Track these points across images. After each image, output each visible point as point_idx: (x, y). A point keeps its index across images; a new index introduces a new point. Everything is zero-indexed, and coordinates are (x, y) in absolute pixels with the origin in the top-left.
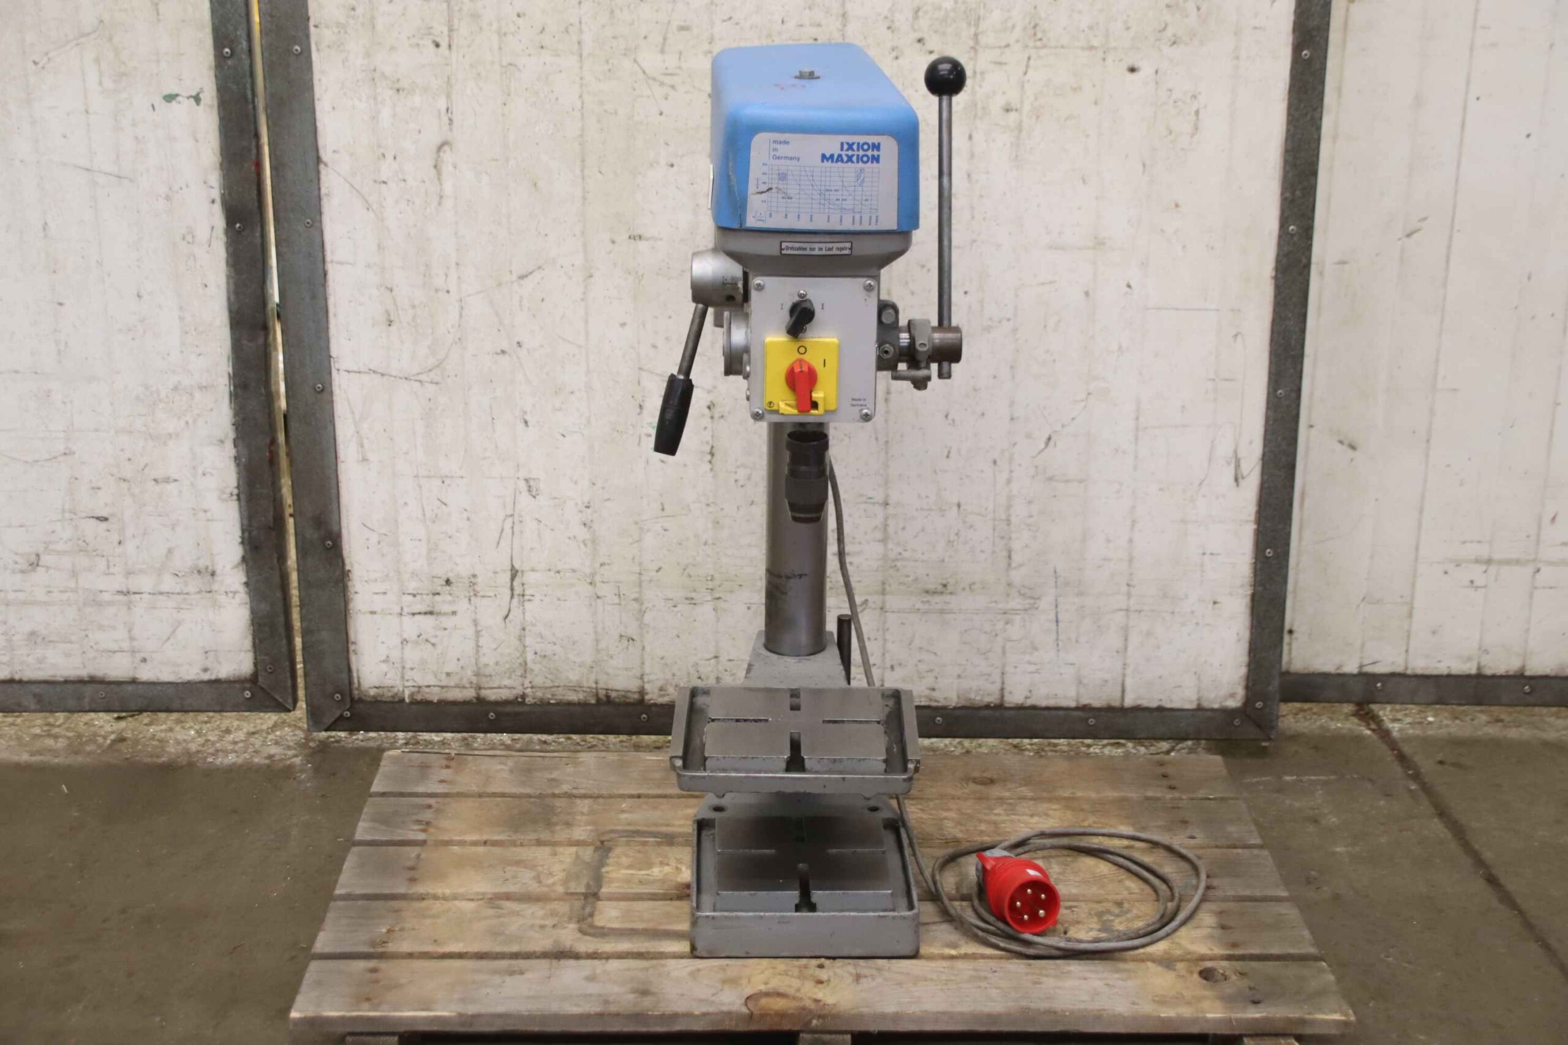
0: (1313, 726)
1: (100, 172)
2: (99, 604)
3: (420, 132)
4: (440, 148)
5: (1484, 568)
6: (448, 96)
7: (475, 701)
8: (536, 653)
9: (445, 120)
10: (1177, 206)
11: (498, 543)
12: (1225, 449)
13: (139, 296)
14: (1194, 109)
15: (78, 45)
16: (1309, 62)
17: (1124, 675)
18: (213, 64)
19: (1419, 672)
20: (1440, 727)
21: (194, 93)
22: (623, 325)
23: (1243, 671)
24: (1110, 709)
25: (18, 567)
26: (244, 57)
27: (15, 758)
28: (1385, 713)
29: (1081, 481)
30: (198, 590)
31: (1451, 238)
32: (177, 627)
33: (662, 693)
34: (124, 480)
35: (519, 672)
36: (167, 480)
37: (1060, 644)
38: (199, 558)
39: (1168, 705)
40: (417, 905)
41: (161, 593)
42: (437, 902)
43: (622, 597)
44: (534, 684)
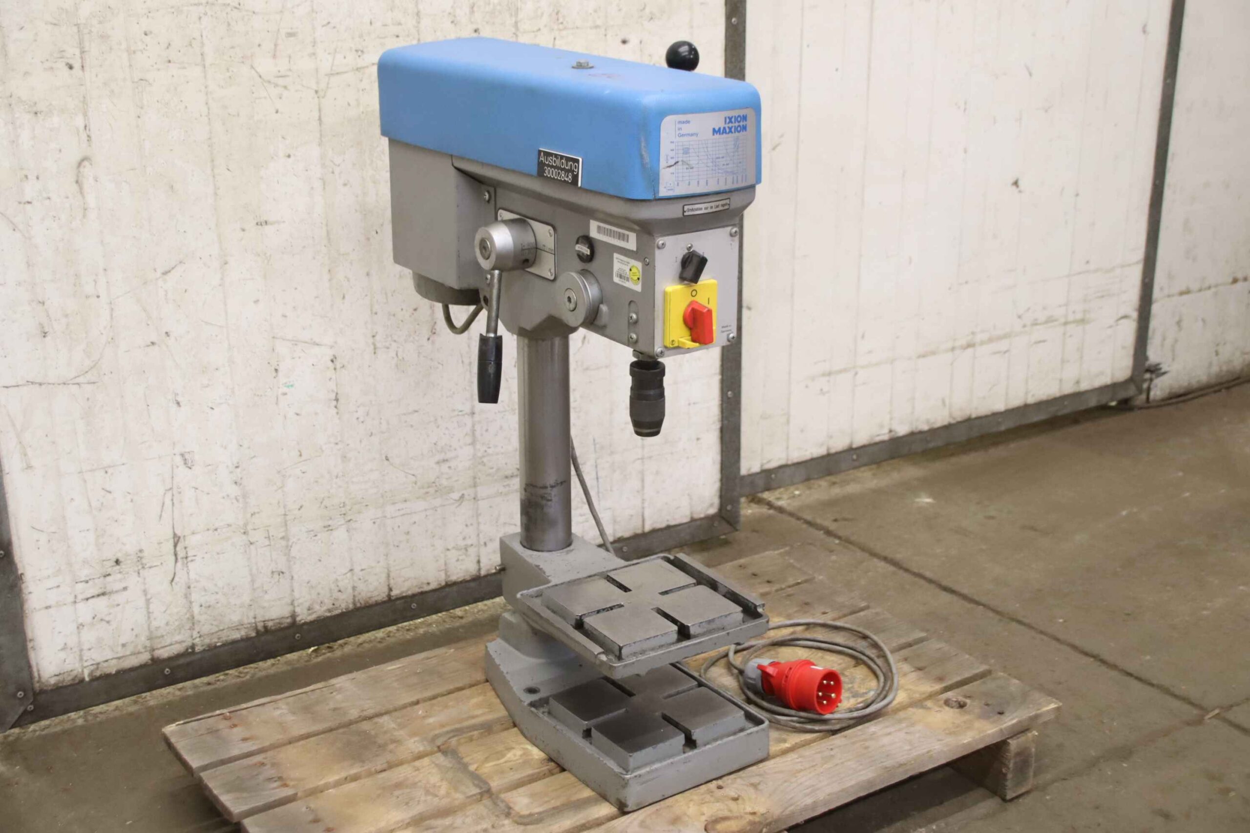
3: (60, 151)
4: (80, 164)
5: (827, 378)
6: (85, 115)
7: (150, 662)
8: (201, 606)
9: (84, 137)
11: (161, 516)
16: (735, 27)
17: (643, 508)
19: (795, 461)
20: (807, 497)
22: (256, 302)
23: (717, 485)
24: (636, 537)
28: (770, 497)
29: (607, 367)
31: (798, 147)
33: (310, 612)
37: (601, 495)
39: (672, 523)
43: (271, 537)
44: (201, 633)
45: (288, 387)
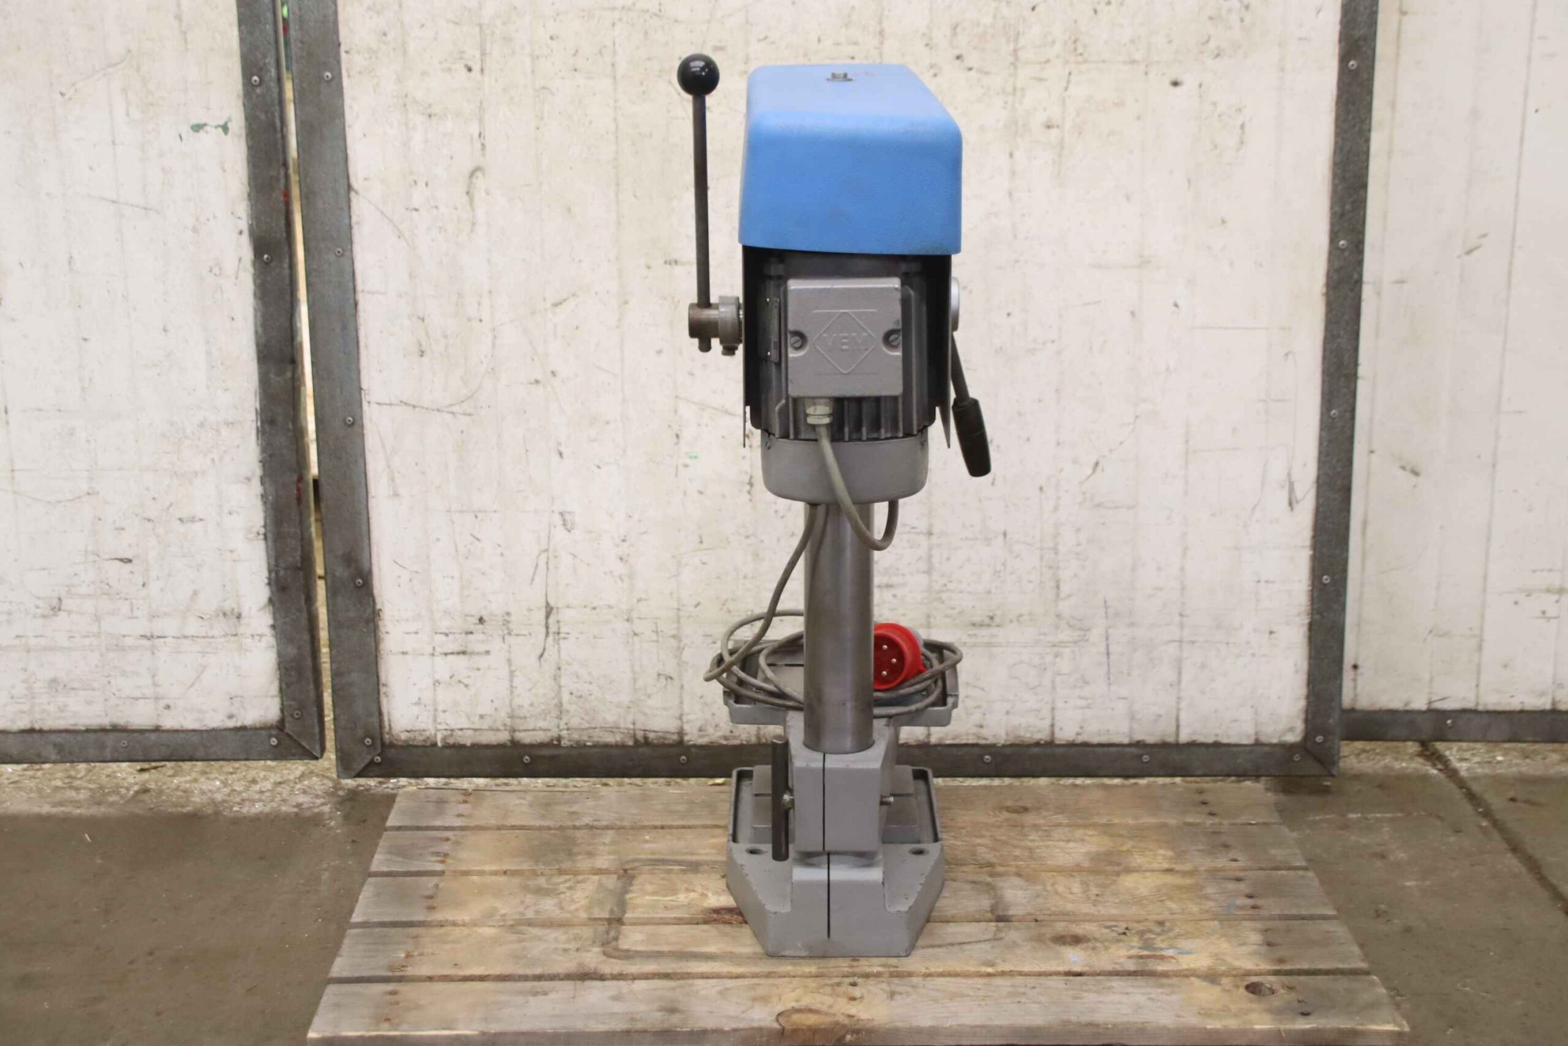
0: (1377, 766)
1: (127, 204)
2: (121, 649)
3: (452, 158)
4: (472, 174)
5: (1556, 597)
6: (481, 121)
7: (509, 744)
8: (571, 694)
9: (478, 146)
10: (1224, 222)
11: (533, 580)
12: (1278, 472)
13: (165, 330)
14: (1239, 122)
15: (105, 75)
16: (1355, 73)
17: (1178, 710)
18: (241, 92)
19: (1491, 707)
20: (1510, 766)
21: (222, 123)
22: (659, 352)
23: (1302, 703)
24: (1164, 745)
25: (39, 611)
26: (272, 84)
27: (36, 810)
28: (1452, 752)
29: (1130, 508)
30: (223, 633)
31: (1512, 254)
32: (202, 672)
33: (701, 733)
34: (149, 520)
35: (555, 713)
36: (192, 520)
37: (1112, 678)
38: (225, 600)
39: (1225, 740)
40: (437, 931)
41: (185, 637)
42: (457, 928)
43: (660, 634)
44: (569, 726)
45: (691, 458)
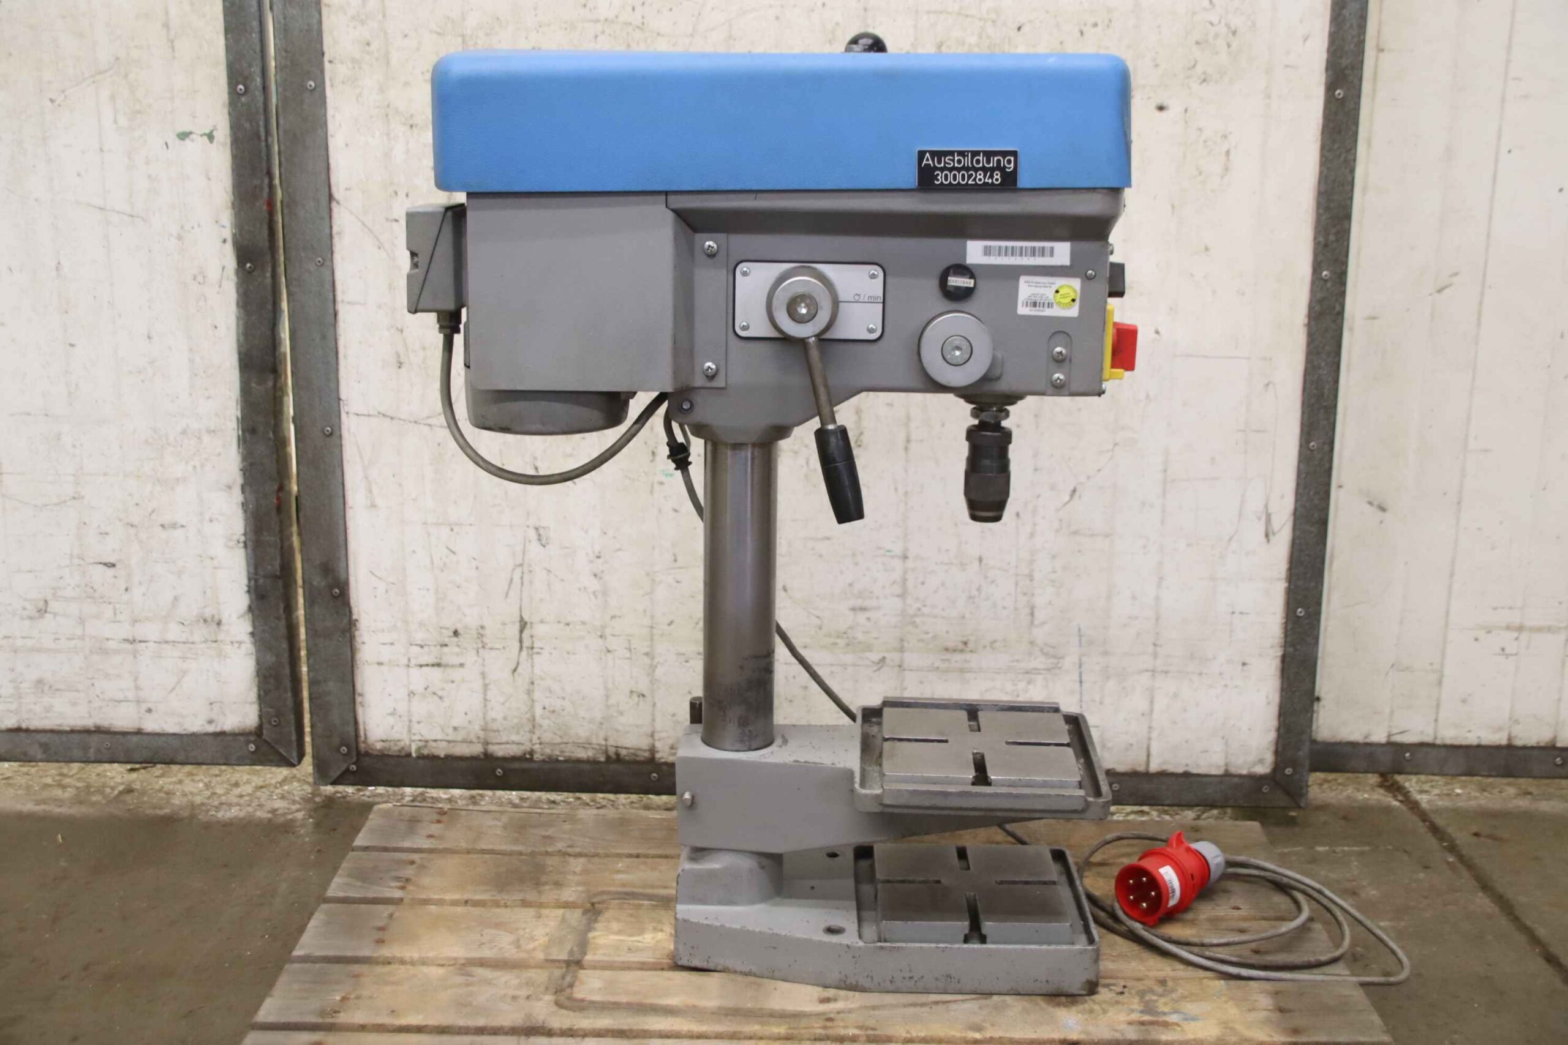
0: (1341, 797)
1: (114, 211)
2: (104, 652)
5: (1515, 634)
7: (482, 756)
8: (544, 708)
10: (1207, 249)
11: (507, 594)
12: (1255, 504)
13: (149, 337)
14: (1226, 148)
15: (94, 82)
16: (1342, 102)
17: (1150, 739)
18: (227, 101)
19: (1448, 742)
20: (1469, 799)
21: (207, 131)
23: (1272, 736)
24: (1134, 774)
25: (26, 613)
26: (257, 93)
27: (19, 807)
28: (1411, 783)
29: (1107, 536)
30: (203, 639)
31: (1482, 294)
32: (183, 677)
33: (672, 751)
34: (132, 526)
35: (528, 727)
36: (174, 526)
37: (1084, 705)
38: (205, 607)
39: (1195, 771)
41: (167, 642)
42: (402, 967)
43: (633, 651)
44: (542, 740)
45: (666, 475)
